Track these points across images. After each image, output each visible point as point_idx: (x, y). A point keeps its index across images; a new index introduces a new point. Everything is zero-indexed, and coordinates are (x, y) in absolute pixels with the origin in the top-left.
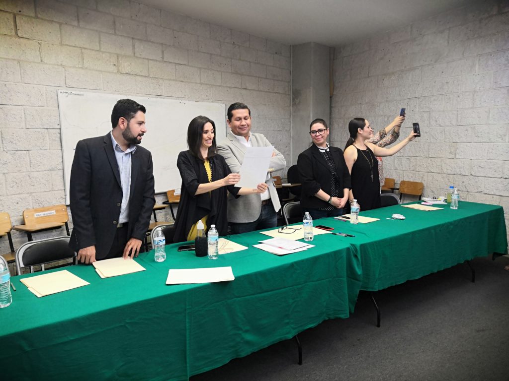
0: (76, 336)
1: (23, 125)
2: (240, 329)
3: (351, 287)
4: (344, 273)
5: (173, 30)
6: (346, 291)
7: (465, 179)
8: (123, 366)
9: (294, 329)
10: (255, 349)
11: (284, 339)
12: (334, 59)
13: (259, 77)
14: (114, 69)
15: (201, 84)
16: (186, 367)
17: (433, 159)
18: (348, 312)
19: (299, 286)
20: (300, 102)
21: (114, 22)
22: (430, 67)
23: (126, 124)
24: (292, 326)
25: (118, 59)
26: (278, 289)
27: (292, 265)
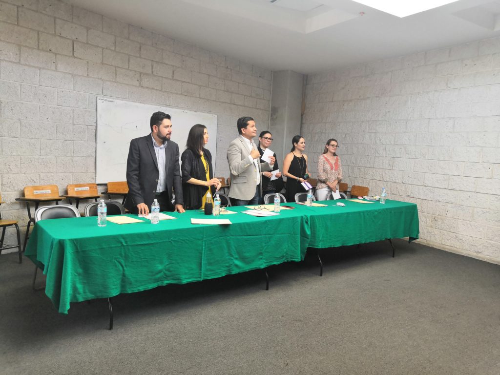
0: (147, 242)
1: (71, 121)
2: (232, 256)
3: (302, 242)
4: (299, 232)
5: (182, 55)
6: (299, 244)
7: (398, 186)
8: (168, 265)
9: (265, 263)
10: (241, 271)
11: (258, 268)
12: (306, 85)
13: (245, 96)
14: (137, 83)
15: (200, 98)
16: (201, 273)
17: (377, 170)
18: (300, 258)
19: (270, 236)
20: (277, 118)
21: (140, 48)
22: (377, 99)
23: (157, 129)
24: (264, 260)
25: (140, 76)
26: (256, 235)
27: (266, 222)
